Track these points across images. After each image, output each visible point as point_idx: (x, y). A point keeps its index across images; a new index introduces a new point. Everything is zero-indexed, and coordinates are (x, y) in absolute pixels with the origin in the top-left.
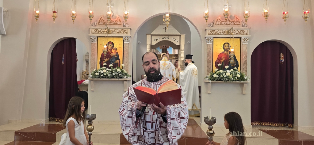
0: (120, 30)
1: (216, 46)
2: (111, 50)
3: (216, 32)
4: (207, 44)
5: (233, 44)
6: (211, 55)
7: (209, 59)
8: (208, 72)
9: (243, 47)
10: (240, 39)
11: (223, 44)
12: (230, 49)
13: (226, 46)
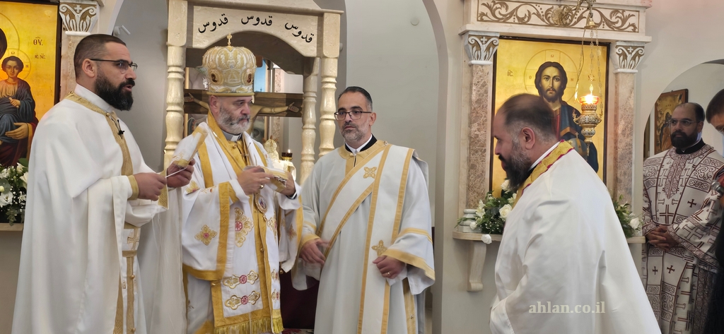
1: (509, 74)
3: (512, 13)
4: (471, 65)
5: (578, 68)
6: (485, 117)
7: (477, 136)
8: (472, 196)
9: (616, 88)
10: (605, 48)
11: (537, 69)
12: (565, 91)
13: (548, 78)
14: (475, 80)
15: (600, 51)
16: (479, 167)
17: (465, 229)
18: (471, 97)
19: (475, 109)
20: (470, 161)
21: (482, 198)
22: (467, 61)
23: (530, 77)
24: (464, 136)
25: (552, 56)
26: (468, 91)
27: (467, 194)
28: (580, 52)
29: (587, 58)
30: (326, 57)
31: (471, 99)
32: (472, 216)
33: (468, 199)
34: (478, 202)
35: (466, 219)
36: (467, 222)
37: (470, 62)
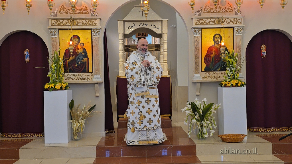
0: (87, 21)
1: (205, 38)
2: (77, 45)
3: (205, 22)
7: (197, 55)
8: (196, 70)
9: (236, 39)
10: (233, 29)
11: (213, 36)
13: (216, 38)
14: (195, 40)
19: (196, 48)
20: (195, 61)
22: (193, 35)
23: (211, 38)
24: (193, 55)
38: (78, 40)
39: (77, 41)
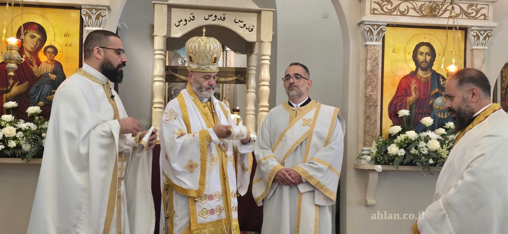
1: (394, 51)
2: (35, 53)
3: (395, 8)
4: (366, 46)
5: (444, 46)
6: (377, 82)
7: (371, 95)
8: (368, 138)
9: (472, 60)
10: (464, 32)
11: (414, 47)
12: (434, 63)
13: (422, 54)
14: (369, 56)
15: (460, 34)
16: (373, 118)
17: (363, 162)
18: (366, 68)
19: (369, 76)
20: (366, 113)
21: (375, 140)
22: (363, 43)
23: (409, 54)
24: (361, 95)
25: (425, 38)
26: (364, 64)
27: (364, 137)
28: (446, 34)
29: (450, 39)
30: (263, 42)
31: (366, 69)
32: (368, 152)
33: (365, 140)
34: (372, 143)
35: (363, 155)
36: (364, 157)
37: (365, 43)
38: (38, 36)
39: (35, 40)
